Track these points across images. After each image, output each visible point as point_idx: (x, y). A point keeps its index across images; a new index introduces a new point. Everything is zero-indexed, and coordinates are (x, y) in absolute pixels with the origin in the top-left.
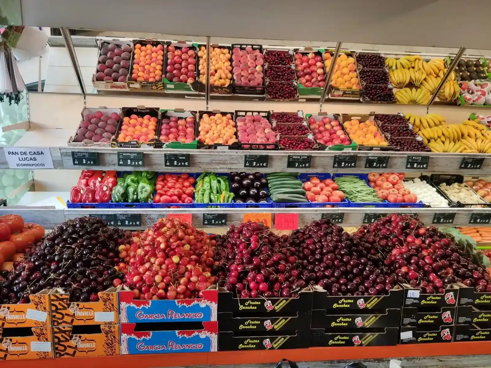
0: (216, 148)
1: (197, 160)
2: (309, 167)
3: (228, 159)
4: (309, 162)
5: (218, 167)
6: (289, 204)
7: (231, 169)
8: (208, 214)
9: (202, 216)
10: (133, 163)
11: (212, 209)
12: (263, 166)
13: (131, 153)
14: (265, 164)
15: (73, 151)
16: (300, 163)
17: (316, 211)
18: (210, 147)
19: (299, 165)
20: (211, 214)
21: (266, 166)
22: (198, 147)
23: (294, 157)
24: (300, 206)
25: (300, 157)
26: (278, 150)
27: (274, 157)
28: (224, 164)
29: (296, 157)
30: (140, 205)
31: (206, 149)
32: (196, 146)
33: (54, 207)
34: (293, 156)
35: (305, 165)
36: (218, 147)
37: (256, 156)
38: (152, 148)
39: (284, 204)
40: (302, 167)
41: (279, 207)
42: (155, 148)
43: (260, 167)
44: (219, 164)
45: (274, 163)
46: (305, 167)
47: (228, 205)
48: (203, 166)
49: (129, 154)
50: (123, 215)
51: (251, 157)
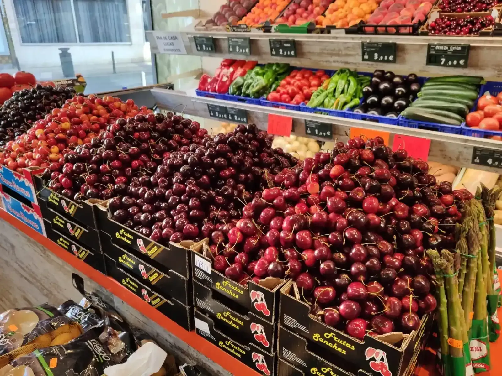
0: (329, 32)
1: (306, 49)
2: (465, 66)
3: (342, 48)
4: (466, 58)
5: (332, 59)
6: (424, 124)
7: (346, 63)
8: (310, 121)
9: (304, 122)
10: (241, 50)
11: (322, 116)
12: (388, 61)
13: (238, 38)
14: (391, 58)
15: (195, 35)
16: (449, 58)
17: (466, 141)
18: (322, 31)
19: (446, 62)
20: (313, 122)
21: (394, 61)
22: (309, 31)
23: (437, 48)
24: (442, 129)
25: (449, 48)
26: (418, 35)
27: (407, 47)
28: (338, 55)
29: (441, 48)
30: (250, 100)
31: (318, 33)
32: (306, 29)
33: (185, 93)
34: (436, 45)
35: (458, 63)
36: (332, 31)
37: (377, 44)
38: (261, 33)
39: (416, 123)
40: (452, 66)
41: (409, 126)
42: (264, 32)
43: (383, 61)
44: (332, 55)
45: (407, 57)
46: (458, 66)
47: (342, 113)
48: (315, 58)
49: (237, 40)
50: (232, 109)
51: (370, 45)
